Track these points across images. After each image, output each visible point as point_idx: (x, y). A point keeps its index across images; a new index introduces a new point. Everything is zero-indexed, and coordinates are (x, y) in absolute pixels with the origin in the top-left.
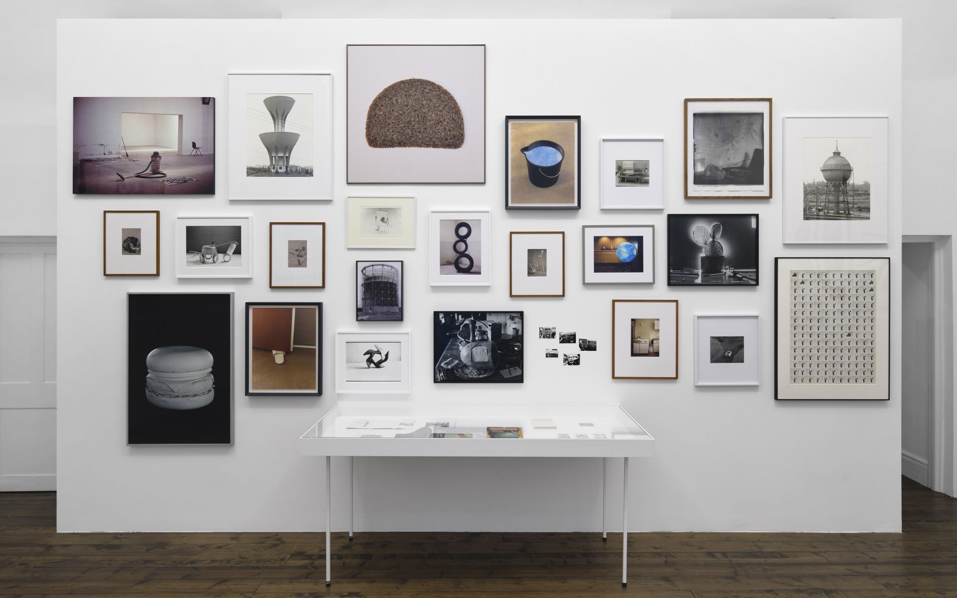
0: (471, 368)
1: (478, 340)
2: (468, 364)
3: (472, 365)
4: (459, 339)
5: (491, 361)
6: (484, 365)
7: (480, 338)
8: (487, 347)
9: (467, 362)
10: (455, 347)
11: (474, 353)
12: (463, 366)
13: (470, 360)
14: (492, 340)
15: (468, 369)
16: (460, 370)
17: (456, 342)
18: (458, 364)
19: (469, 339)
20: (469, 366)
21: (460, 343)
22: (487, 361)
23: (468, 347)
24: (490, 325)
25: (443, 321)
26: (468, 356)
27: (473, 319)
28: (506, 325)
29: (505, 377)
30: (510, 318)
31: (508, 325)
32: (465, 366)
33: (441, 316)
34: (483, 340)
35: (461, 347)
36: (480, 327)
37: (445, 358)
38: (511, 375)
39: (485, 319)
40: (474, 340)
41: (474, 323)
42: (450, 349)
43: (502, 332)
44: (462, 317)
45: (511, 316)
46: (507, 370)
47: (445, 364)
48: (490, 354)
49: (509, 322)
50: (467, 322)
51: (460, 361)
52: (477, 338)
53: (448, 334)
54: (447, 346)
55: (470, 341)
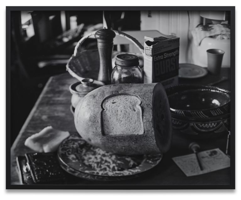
0: (102, 152)
1: (120, 79)
2: (93, 142)
3: (104, 144)
4: (71, 77)
6: (133, 145)
7: (124, 76)
8: (143, 96)
9: (90, 135)
10: (61, 98)
11: (108, 113)
12: (82, 147)
13: (100, 130)
14: (153, 82)
15: (95, 154)
16: (72, 156)
17: (64, 84)
18: (67, 141)
19: (96, 78)
20: (95, 147)
21: (74, 88)
22: (141, 132)
23: (94, 97)
24: (149, 43)
25: (30, 32)
26: (93, 120)
27: (105, 25)
28: (189, 41)
29: (189, 174)
30: (201, 24)
31: (195, 42)
32: (87, 146)
33: (25, 19)
34: (131, 80)
35: (75, 99)
36: (124, 48)
37: (36, 125)
38: (202, 169)
39: (137, 27)
40: (108, 81)
41: (108, 36)
42: (47, 102)
43: (181, 61)
44: (79, 23)
45: (202, 19)
46: (193, 156)
47: (36, 140)
48: (149, 115)
49: (198, 34)
50: (90, 34)
51: (74, 133)
52: (116, 76)
53: (42, 65)
54: (41, 96)
55: (98, 82)
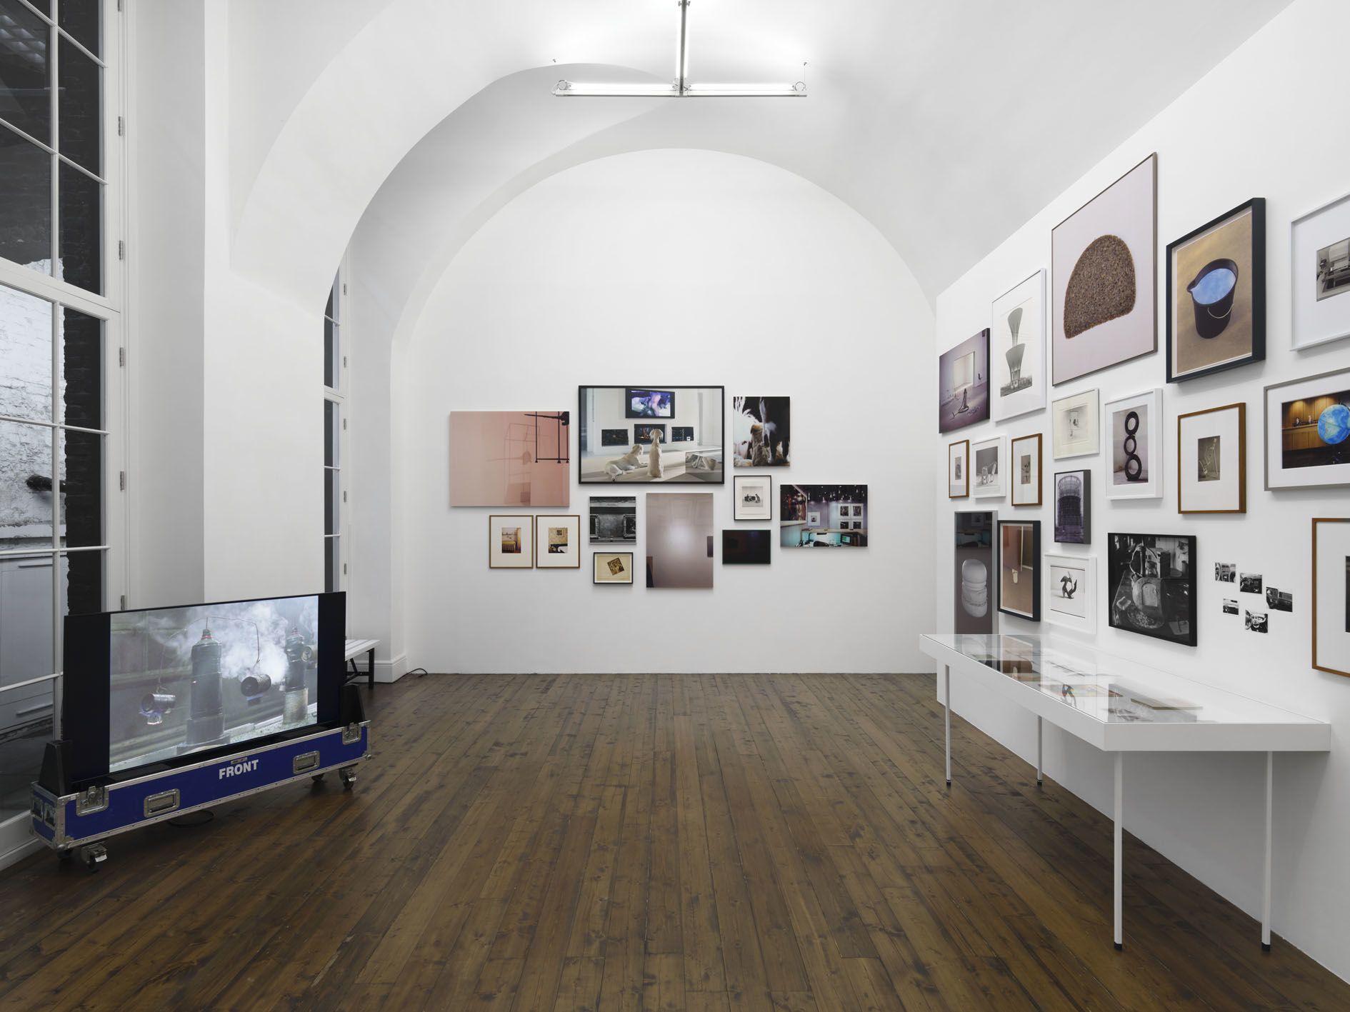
0: (1143, 614)
1: (1148, 575)
4: (1132, 571)
5: (1160, 606)
7: (1150, 573)
11: (1144, 592)
18: (1130, 606)
21: (1132, 577)
22: (1156, 606)
24: (1159, 555)
25: (1118, 546)
26: (1139, 596)
28: (1175, 555)
29: (1176, 633)
30: (1179, 545)
31: (1177, 556)
32: (1137, 610)
33: (1116, 539)
34: (1153, 576)
35: (1133, 583)
36: (1150, 557)
37: (1120, 596)
38: (1181, 631)
39: (1154, 547)
40: (1144, 575)
41: (1143, 549)
42: (1124, 584)
43: (1171, 567)
44: (1134, 542)
45: (1179, 542)
46: (1177, 623)
47: (1120, 603)
48: (1159, 596)
49: (1178, 552)
50: (1138, 549)
51: (1133, 602)
52: (1147, 572)
53: (1122, 564)
54: (1122, 580)
55: (1141, 575)
